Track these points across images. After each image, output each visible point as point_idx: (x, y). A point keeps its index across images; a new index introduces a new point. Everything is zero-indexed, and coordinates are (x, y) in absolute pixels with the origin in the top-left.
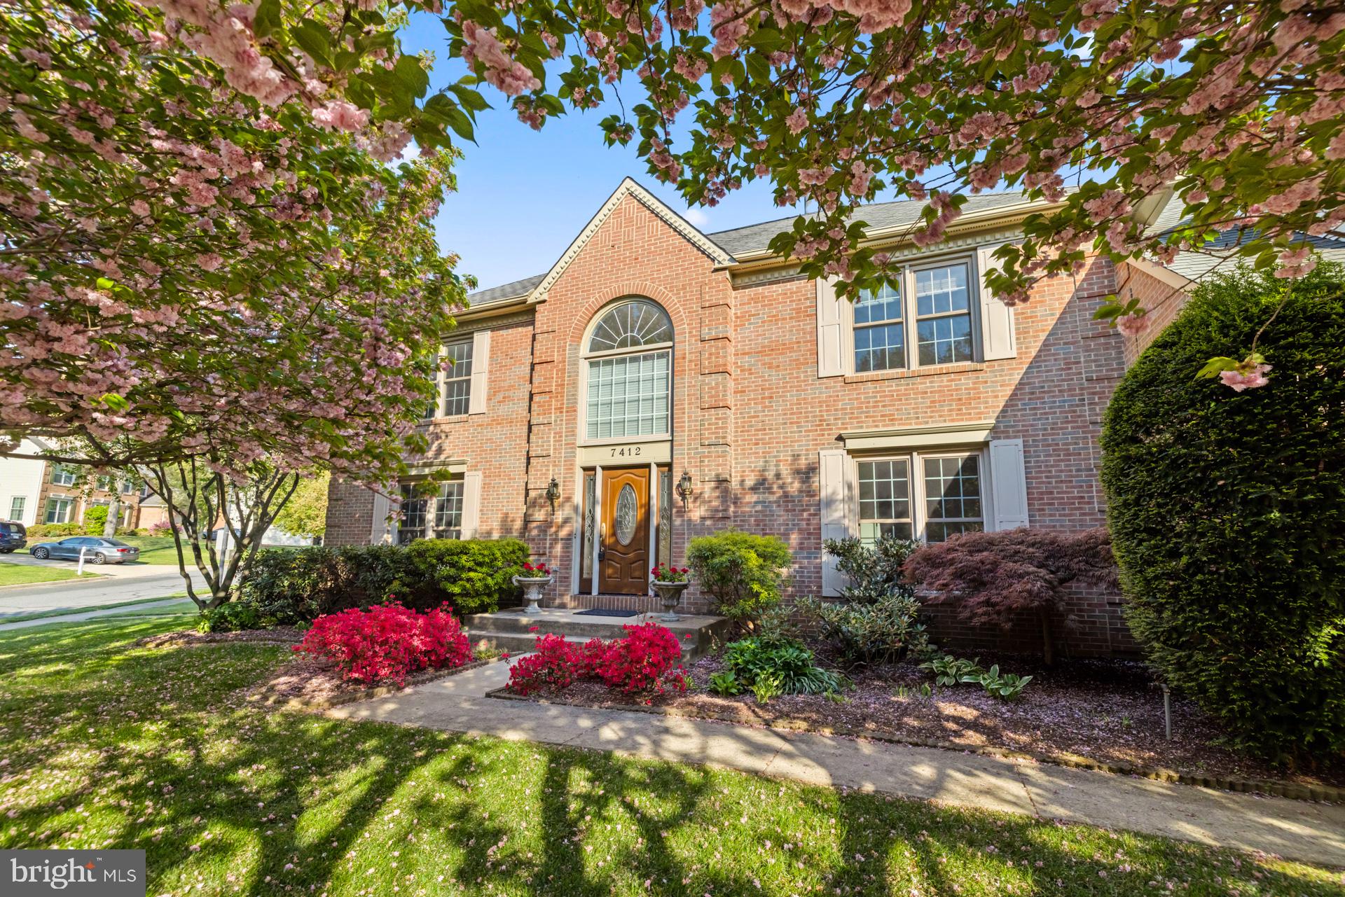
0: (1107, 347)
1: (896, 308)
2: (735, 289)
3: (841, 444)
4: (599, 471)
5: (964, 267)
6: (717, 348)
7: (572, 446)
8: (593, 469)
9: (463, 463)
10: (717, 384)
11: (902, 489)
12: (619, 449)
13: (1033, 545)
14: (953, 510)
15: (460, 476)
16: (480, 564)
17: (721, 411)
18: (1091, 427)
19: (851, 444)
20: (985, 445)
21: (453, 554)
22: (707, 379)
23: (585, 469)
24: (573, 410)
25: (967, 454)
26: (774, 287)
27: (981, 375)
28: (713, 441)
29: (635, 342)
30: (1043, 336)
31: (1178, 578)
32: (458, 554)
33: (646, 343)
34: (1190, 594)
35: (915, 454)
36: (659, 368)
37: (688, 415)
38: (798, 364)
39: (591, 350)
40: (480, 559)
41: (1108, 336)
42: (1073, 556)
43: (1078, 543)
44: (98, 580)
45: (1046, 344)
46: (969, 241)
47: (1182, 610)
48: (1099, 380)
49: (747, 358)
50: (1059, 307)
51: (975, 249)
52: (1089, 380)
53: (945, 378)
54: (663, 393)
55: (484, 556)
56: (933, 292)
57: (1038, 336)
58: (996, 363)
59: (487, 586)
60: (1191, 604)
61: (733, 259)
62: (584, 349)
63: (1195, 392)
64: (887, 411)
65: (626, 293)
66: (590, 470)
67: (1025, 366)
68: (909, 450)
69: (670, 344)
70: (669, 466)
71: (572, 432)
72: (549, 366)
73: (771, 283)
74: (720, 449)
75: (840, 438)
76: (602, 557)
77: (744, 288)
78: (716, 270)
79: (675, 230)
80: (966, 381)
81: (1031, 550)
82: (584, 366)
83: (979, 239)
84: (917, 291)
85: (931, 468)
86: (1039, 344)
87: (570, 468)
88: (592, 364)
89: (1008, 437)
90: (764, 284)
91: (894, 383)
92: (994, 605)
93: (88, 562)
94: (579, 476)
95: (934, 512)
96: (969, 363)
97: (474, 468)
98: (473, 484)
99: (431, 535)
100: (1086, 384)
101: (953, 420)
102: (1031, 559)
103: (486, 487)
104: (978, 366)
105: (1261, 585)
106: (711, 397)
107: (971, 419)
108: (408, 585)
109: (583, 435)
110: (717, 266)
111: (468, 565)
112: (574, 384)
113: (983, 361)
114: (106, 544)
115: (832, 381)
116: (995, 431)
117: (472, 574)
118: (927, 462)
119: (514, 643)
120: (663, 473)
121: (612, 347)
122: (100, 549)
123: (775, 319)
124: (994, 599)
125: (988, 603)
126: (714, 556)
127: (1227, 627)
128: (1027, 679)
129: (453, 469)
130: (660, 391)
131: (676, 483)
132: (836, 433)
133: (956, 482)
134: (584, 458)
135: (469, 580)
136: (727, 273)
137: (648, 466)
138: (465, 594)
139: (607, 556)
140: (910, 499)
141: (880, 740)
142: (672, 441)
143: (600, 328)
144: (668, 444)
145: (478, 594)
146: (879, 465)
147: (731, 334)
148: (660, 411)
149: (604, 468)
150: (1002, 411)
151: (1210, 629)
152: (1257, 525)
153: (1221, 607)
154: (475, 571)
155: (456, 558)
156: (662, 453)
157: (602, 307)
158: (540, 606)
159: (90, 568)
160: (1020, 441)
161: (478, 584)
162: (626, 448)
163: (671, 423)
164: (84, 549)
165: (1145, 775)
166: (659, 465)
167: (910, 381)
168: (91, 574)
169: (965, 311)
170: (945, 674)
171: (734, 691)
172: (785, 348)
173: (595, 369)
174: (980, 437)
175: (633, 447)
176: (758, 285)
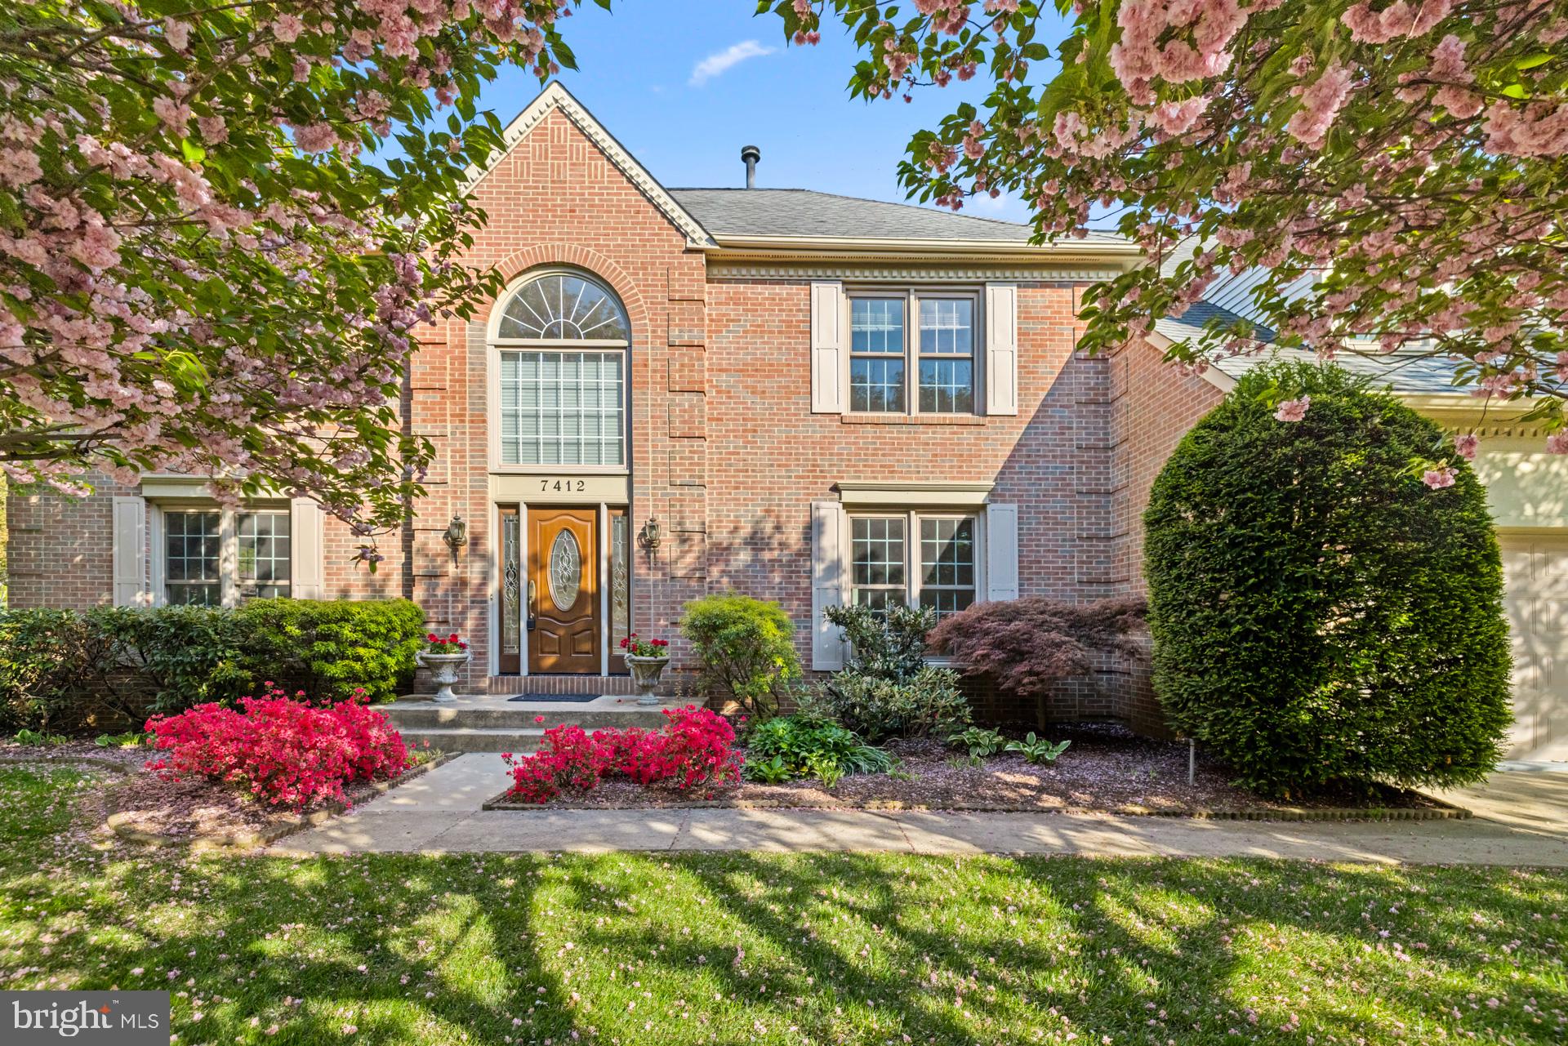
0: (1096, 414)
1: (898, 338)
2: (709, 281)
3: (836, 495)
4: (524, 509)
5: (969, 303)
6: (691, 358)
7: (481, 472)
8: (515, 506)
10: (691, 406)
11: (897, 551)
12: (553, 481)
13: (1054, 614)
14: (946, 575)
17: (696, 443)
18: (1077, 497)
19: (849, 497)
20: (983, 507)
21: (329, 622)
22: (678, 398)
23: (501, 506)
24: (480, 419)
25: (963, 517)
26: (760, 288)
27: (983, 430)
28: (687, 480)
29: (570, 333)
30: (1042, 395)
31: (1229, 645)
32: (337, 621)
33: (588, 336)
34: (1237, 659)
35: (913, 513)
36: (608, 375)
37: (652, 444)
38: (788, 393)
39: (501, 335)
40: (373, 628)
41: (1097, 403)
42: (1093, 626)
43: (1095, 614)
45: (1044, 405)
46: (979, 274)
47: (1227, 673)
48: (1088, 448)
49: (724, 376)
50: (1059, 365)
51: (983, 284)
52: (1079, 447)
53: (948, 429)
54: (614, 410)
55: (378, 624)
56: (937, 327)
57: (1036, 395)
58: (997, 419)
59: (383, 667)
60: (1235, 668)
61: (712, 240)
62: (492, 333)
63: (1253, 477)
64: (888, 461)
65: (558, 259)
66: (509, 507)
67: (1025, 426)
68: (906, 508)
69: (625, 343)
70: (626, 509)
71: (481, 451)
72: (438, 350)
73: (755, 282)
74: (695, 491)
75: (836, 489)
76: (531, 625)
77: (720, 281)
78: (689, 251)
79: (630, 180)
80: (968, 435)
81: (1055, 619)
82: (493, 357)
83: (989, 274)
84: (921, 323)
85: (927, 530)
86: (1039, 403)
87: (481, 503)
88: (504, 356)
89: (1004, 502)
90: (745, 281)
91: (895, 429)
92: (1037, 674)
94: (493, 513)
95: (929, 578)
96: (969, 415)
100: (1076, 452)
101: (953, 478)
102: (1058, 628)
104: (981, 420)
105: (1295, 650)
106: (684, 422)
107: (970, 479)
108: (248, 668)
109: (496, 458)
110: (690, 245)
111: (354, 636)
112: (482, 382)
113: (985, 415)
115: (827, 418)
116: (994, 495)
117: (361, 651)
118: (923, 522)
119: (444, 741)
120: (615, 517)
121: (537, 336)
123: (759, 330)
124: (1037, 668)
125: (1030, 673)
126: (725, 626)
127: (1264, 687)
128: (1066, 744)
130: (609, 406)
131: (637, 530)
132: (831, 482)
133: (951, 545)
134: (498, 490)
135: (359, 659)
136: (703, 258)
137: (596, 507)
138: (354, 678)
139: (539, 625)
140: (905, 563)
141: (975, 810)
142: (630, 476)
143: (515, 302)
144: (623, 481)
145: (370, 677)
146: (874, 522)
147: (706, 342)
148: (609, 434)
149: (531, 506)
150: (1002, 473)
151: (1250, 689)
152: (1296, 599)
153: (1264, 670)
154: (366, 645)
155: (334, 627)
156: (617, 492)
157: (520, 274)
158: (455, 692)
160: (1015, 506)
161: (372, 665)
162: (563, 481)
163: (628, 452)
165: (1191, 815)
166: (611, 507)
167: (913, 429)
169: (969, 355)
170: (978, 745)
171: (785, 777)
172: (773, 370)
173: (510, 364)
174: (978, 498)
175: (574, 481)
176: (738, 281)
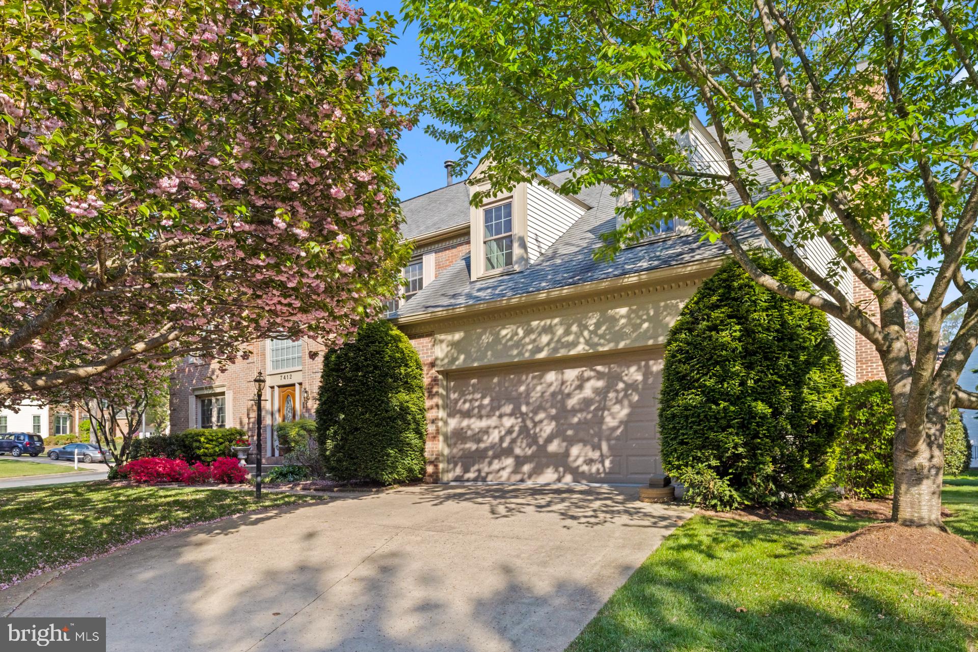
4: (276, 388)
8: (274, 387)
9: (223, 386)
12: (283, 376)
15: (223, 394)
16: (212, 440)
21: (198, 436)
24: (263, 354)
28: (317, 370)
32: (201, 436)
37: (307, 356)
44: (87, 472)
55: (212, 436)
59: (215, 451)
66: (272, 388)
70: (302, 384)
71: (264, 367)
74: (319, 374)
93: (80, 461)
94: (269, 391)
97: (229, 389)
98: (229, 397)
99: (215, 428)
103: (235, 399)
109: (269, 368)
111: (205, 441)
114: (91, 448)
122: (87, 452)
129: (218, 390)
131: (303, 394)
134: (270, 381)
137: (293, 385)
138: (205, 455)
142: (302, 370)
144: (302, 373)
149: (279, 387)
154: (209, 444)
156: (299, 377)
159: (82, 465)
161: (211, 450)
162: (286, 375)
164: (76, 451)
166: (298, 384)
168: (82, 469)
175: (289, 375)
